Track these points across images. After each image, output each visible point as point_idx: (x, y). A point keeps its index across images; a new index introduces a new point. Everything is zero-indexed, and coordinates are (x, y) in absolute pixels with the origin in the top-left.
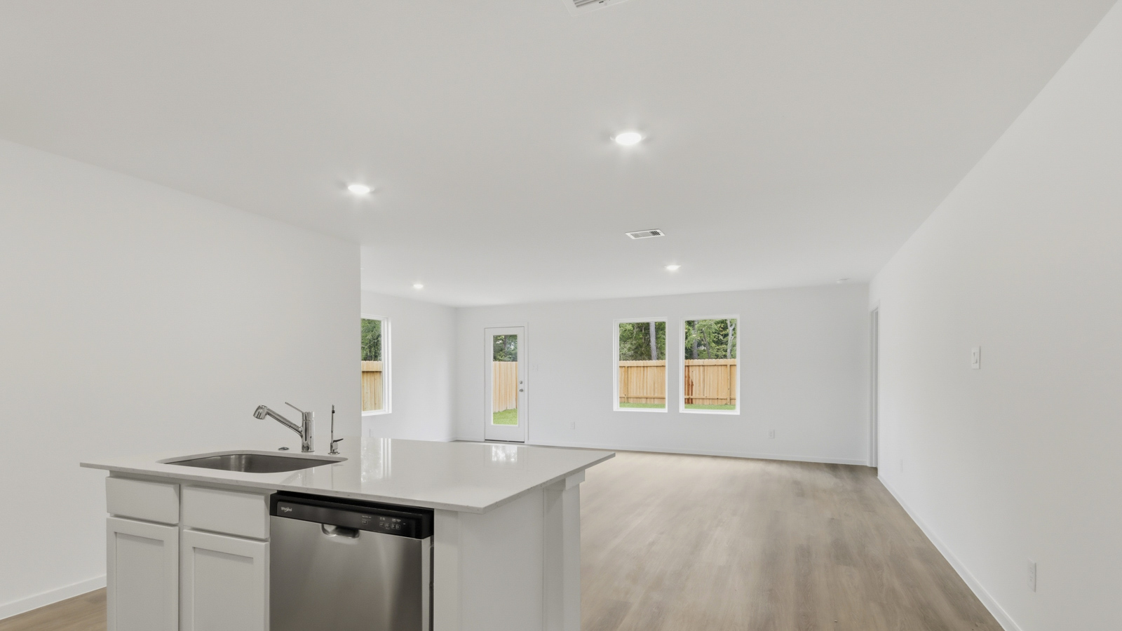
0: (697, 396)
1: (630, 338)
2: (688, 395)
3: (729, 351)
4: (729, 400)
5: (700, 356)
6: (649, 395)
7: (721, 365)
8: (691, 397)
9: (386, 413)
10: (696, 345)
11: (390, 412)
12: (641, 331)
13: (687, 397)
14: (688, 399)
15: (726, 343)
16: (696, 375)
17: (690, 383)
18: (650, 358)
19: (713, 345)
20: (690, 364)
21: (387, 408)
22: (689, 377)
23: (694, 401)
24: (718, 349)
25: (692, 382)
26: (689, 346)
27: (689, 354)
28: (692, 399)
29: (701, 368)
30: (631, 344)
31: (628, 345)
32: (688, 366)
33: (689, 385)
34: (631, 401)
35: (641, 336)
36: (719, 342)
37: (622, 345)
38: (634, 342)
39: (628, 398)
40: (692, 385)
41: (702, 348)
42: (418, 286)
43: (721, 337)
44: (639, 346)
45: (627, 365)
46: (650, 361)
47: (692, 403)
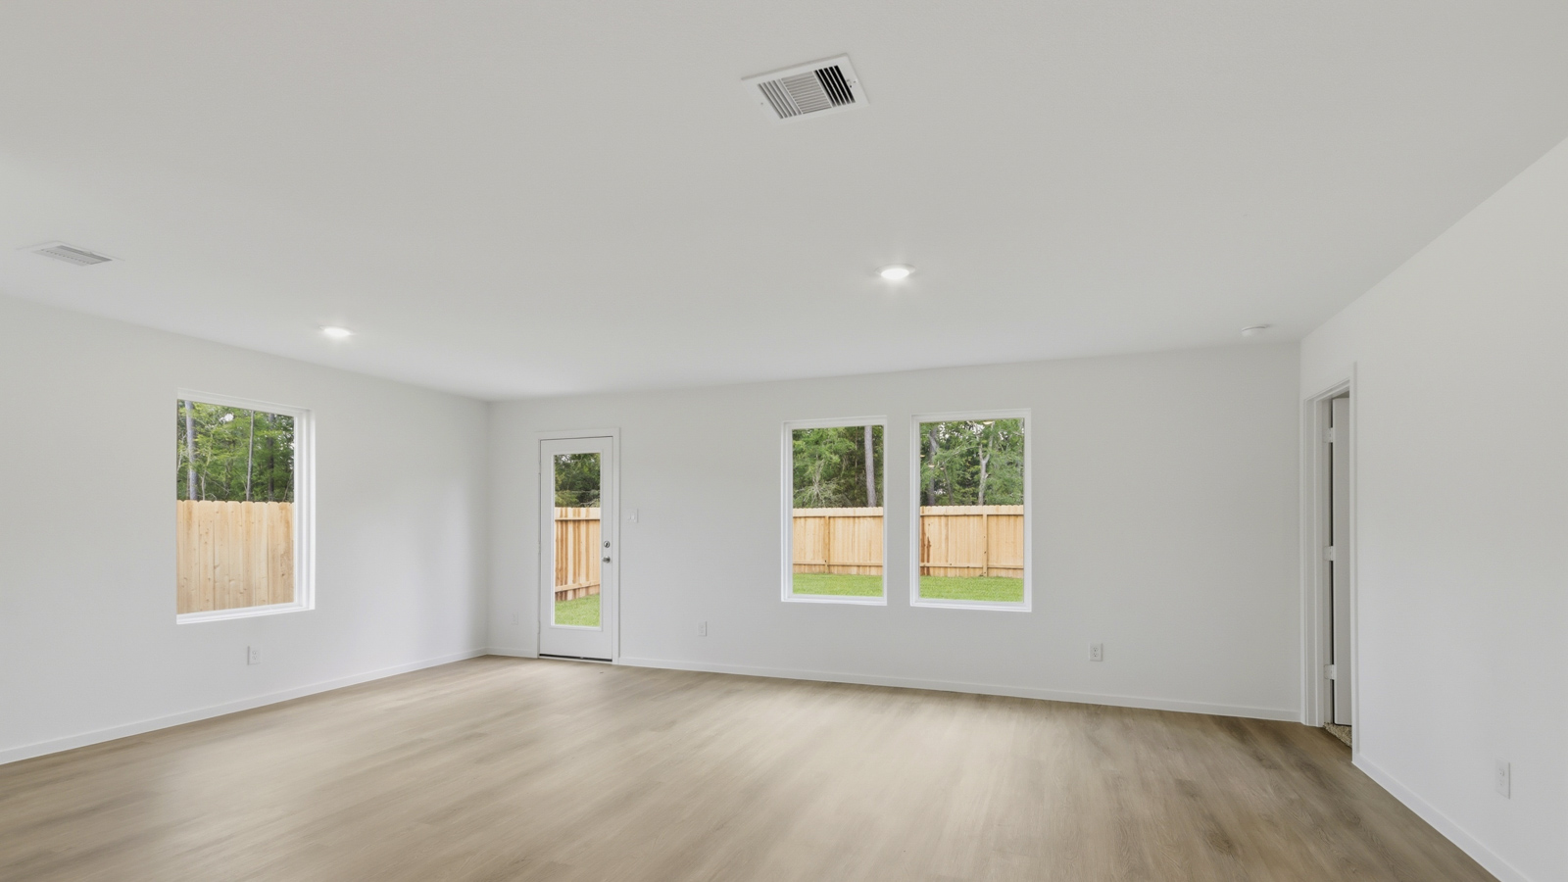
0: (937, 564)
1: (837, 476)
2: (923, 561)
3: (981, 495)
4: (985, 570)
5: (938, 501)
6: (862, 562)
7: (974, 515)
8: (927, 565)
9: (303, 608)
10: (931, 486)
11: (312, 607)
12: (854, 465)
13: (922, 565)
14: (923, 568)
15: (977, 484)
16: (934, 529)
17: (926, 543)
18: (865, 504)
19: (957, 487)
20: (926, 513)
21: (305, 598)
22: (924, 534)
23: (931, 570)
24: (965, 493)
25: (929, 542)
26: (924, 487)
27: (925, 500)
28: (928, 567)
29: (943, 519)
30: (838, 484)
31: (833, 486)
32: (923, 517)
33: (923, 545)
34: (835, 570)
35: (853, 473)
36: (964, 483)
37: (824, 485)
38: (843, 481)
39: (829, 566)
40: (929, 546)
41: (941, 492)
42: (337, 333)
43: (968, 476)
44: (849, 488)
45: (828, 515)
46: (864, 508)
47: (928, 574)
